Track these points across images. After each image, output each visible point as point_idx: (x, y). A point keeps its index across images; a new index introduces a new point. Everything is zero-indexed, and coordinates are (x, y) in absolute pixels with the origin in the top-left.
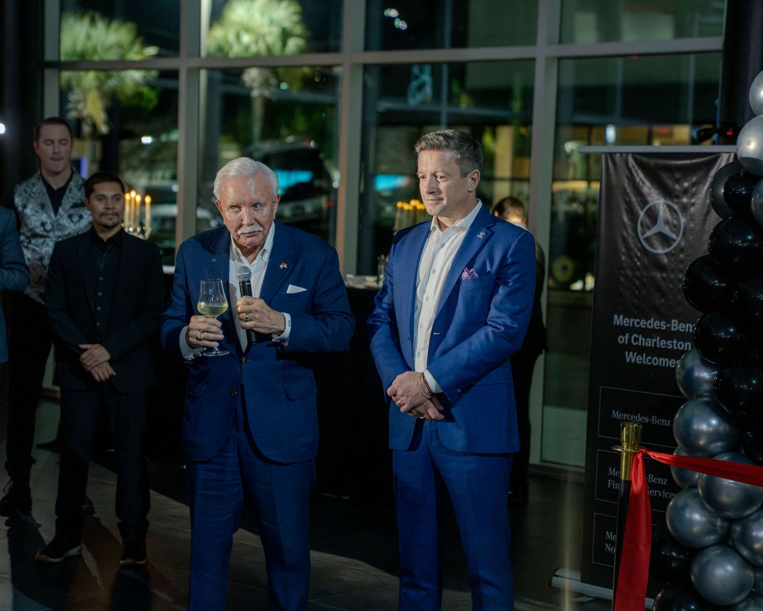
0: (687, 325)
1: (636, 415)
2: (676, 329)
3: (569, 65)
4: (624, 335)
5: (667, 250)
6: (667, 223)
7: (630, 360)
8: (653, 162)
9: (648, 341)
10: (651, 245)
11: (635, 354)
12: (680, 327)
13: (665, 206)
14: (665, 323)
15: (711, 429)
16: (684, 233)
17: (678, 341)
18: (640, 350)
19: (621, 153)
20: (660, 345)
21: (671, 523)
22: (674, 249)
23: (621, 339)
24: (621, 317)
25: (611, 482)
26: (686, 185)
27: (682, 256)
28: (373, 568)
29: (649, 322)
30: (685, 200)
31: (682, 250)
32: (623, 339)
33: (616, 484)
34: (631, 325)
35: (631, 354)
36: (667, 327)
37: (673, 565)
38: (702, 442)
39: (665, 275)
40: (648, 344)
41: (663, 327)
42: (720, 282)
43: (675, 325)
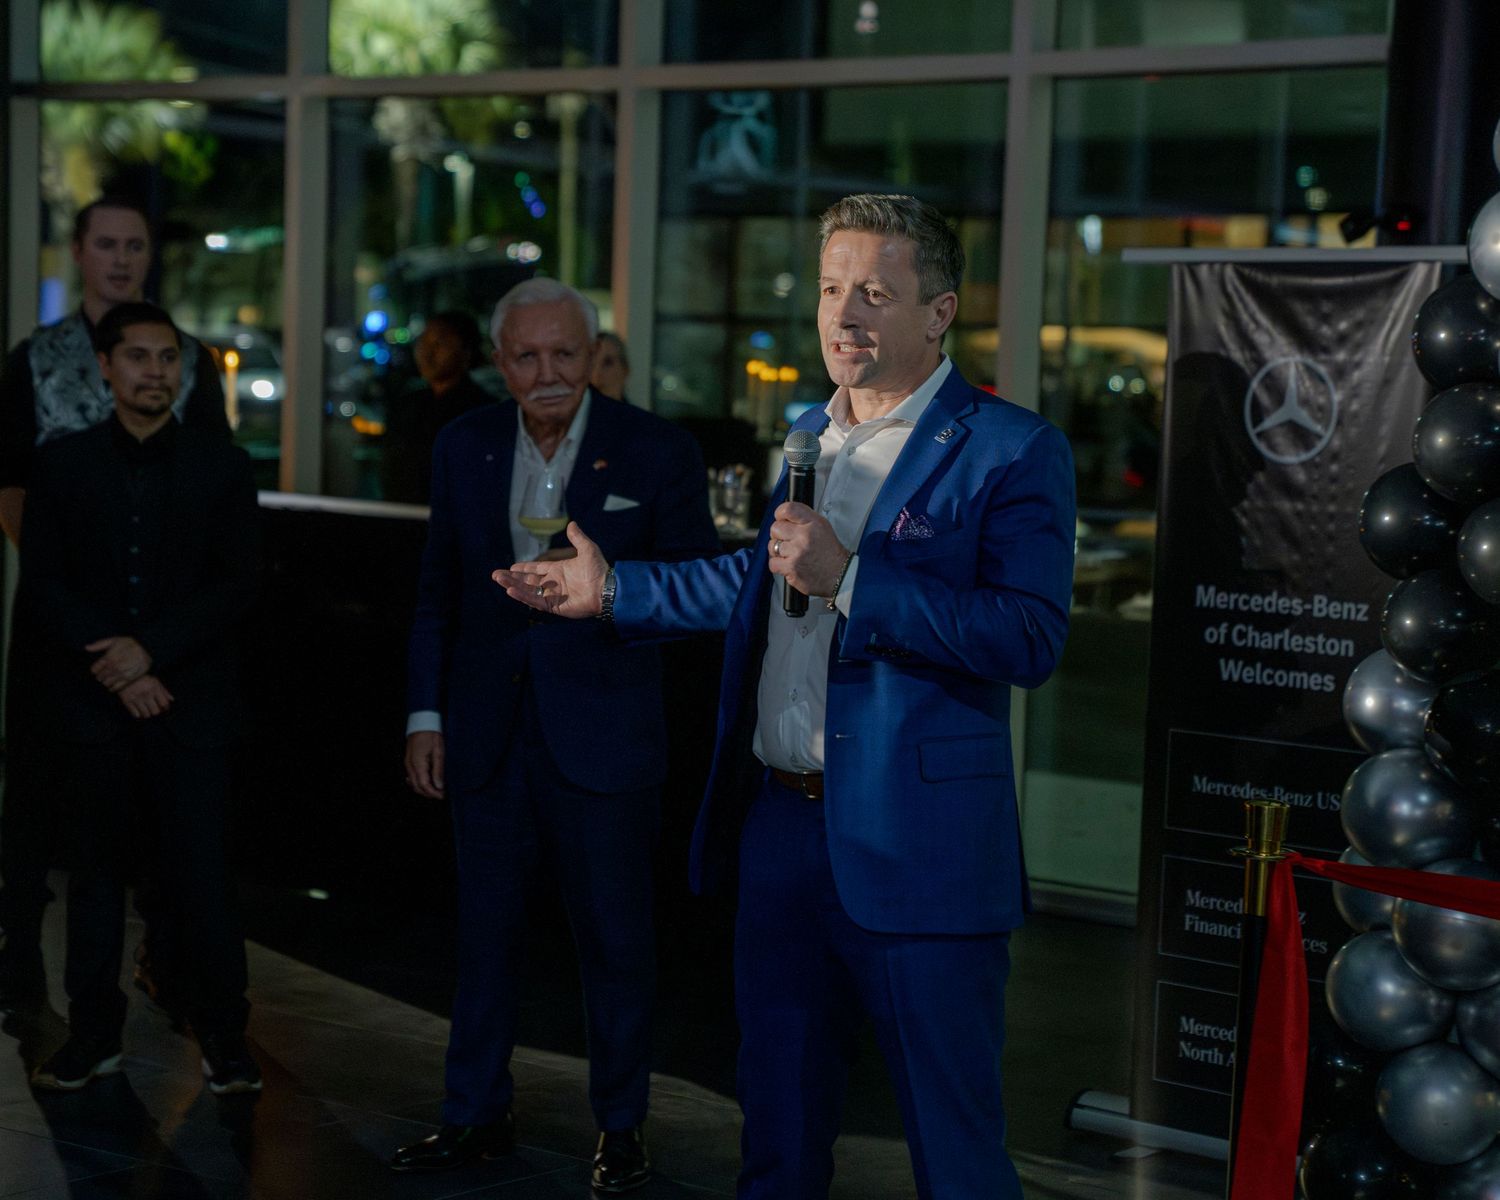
0: (1346, 606)
1: (1242, 785)
2: (1323, 614)
3: (1073, 93)
4: (1218, 627)
5: (1304, 456)
6: (1305, 402)
7: (1230, 676)
8: (1275, 280)
9: (1266, 637)
10: (1272, 448)
11: (1241, 663)
12: (1331, 610)
13: (1301, 368)
14: (1300, 601)
15: (1418, 813)
16: (1339, 423)
17: (1327, 637)
18: (1250, 656)
19: (1211, 264)
20: (1289, 644)
21: (1338, 1001)
22: (1319, 454)
23: (1211, 635)
24: (1212, 590)
25: (1191, 919)
26: (1343, 326)
27: (1334, 468)
28: (712, 1095)
29: (1267, 600)
30: (1341, 356)
31: (1335, 457)
32: (1214, 635)
33: (1202, 923)
34: (1232, 606)
35: (1231, 663)
36: (1305, 610)
37: (1338, 1085)
38: (1400, 838)
39: (1300, 506)
40: (1267, 643)
41: (1296, 610)
42: (1435, 518)
43: (1321, 606)
